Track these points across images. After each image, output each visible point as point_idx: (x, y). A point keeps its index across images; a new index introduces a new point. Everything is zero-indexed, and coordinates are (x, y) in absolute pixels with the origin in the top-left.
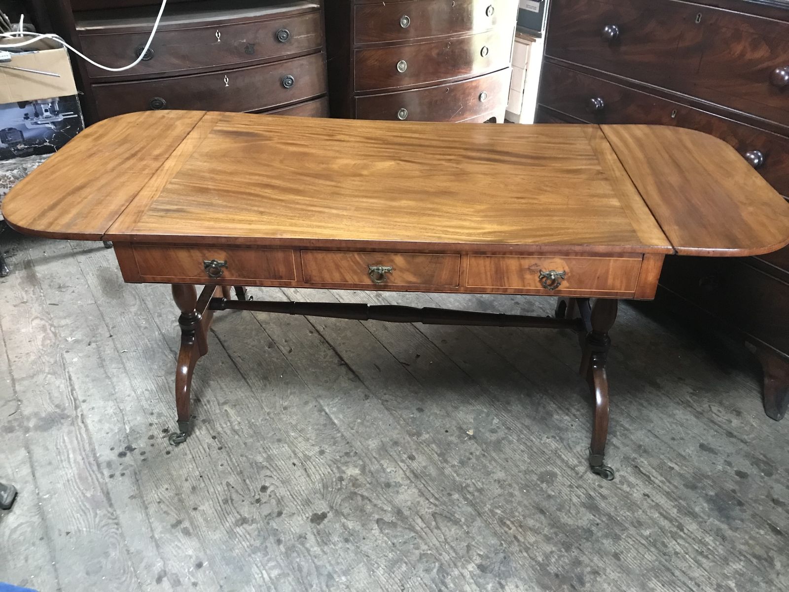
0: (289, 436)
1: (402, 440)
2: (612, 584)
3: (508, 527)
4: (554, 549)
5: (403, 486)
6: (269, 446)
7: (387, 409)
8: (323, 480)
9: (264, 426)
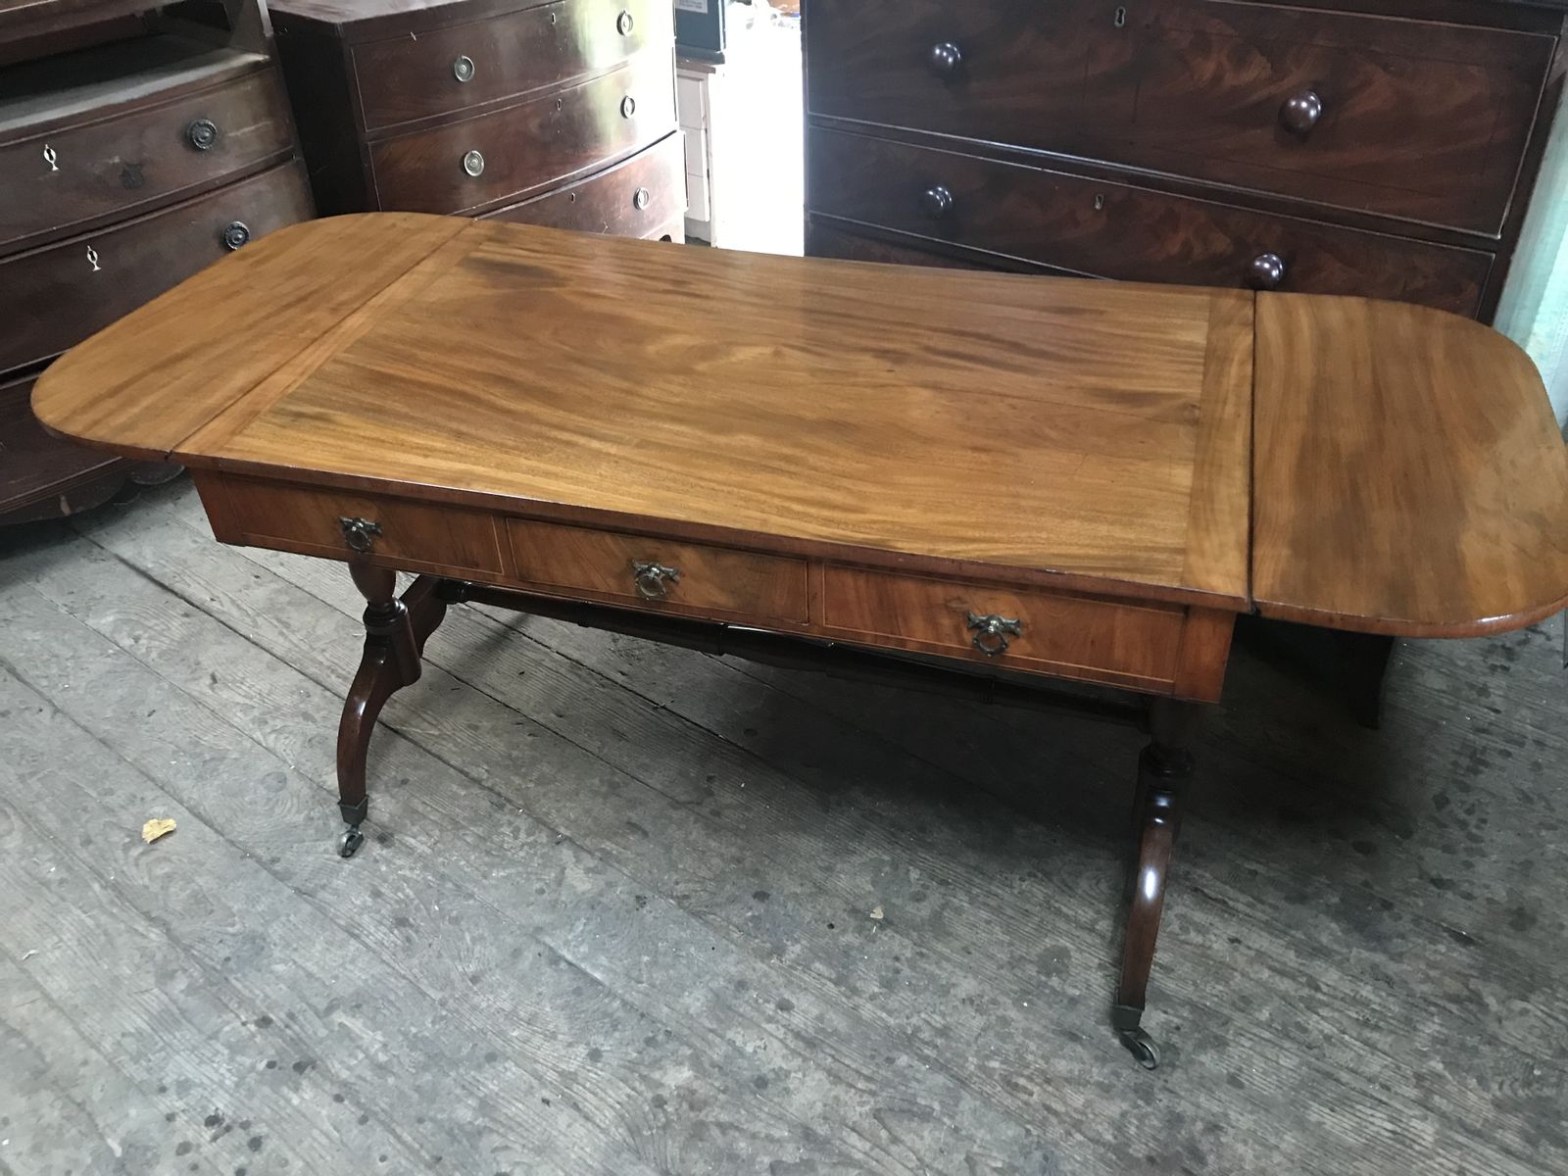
0: (508, 1041)
1: (749, 975)
2: (1251, 1141)
3: (1025, 1090)
4: (1125, 1106)
5: (793, 1075)
6: (474, 1077)
7: (696, 915)
8: (622, 1117)
9: (445, 1034)
